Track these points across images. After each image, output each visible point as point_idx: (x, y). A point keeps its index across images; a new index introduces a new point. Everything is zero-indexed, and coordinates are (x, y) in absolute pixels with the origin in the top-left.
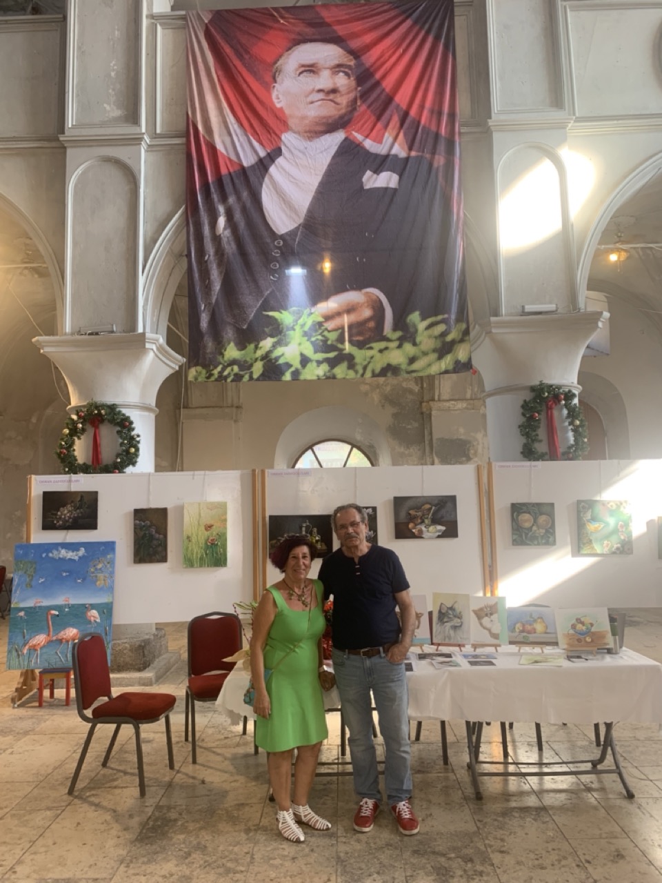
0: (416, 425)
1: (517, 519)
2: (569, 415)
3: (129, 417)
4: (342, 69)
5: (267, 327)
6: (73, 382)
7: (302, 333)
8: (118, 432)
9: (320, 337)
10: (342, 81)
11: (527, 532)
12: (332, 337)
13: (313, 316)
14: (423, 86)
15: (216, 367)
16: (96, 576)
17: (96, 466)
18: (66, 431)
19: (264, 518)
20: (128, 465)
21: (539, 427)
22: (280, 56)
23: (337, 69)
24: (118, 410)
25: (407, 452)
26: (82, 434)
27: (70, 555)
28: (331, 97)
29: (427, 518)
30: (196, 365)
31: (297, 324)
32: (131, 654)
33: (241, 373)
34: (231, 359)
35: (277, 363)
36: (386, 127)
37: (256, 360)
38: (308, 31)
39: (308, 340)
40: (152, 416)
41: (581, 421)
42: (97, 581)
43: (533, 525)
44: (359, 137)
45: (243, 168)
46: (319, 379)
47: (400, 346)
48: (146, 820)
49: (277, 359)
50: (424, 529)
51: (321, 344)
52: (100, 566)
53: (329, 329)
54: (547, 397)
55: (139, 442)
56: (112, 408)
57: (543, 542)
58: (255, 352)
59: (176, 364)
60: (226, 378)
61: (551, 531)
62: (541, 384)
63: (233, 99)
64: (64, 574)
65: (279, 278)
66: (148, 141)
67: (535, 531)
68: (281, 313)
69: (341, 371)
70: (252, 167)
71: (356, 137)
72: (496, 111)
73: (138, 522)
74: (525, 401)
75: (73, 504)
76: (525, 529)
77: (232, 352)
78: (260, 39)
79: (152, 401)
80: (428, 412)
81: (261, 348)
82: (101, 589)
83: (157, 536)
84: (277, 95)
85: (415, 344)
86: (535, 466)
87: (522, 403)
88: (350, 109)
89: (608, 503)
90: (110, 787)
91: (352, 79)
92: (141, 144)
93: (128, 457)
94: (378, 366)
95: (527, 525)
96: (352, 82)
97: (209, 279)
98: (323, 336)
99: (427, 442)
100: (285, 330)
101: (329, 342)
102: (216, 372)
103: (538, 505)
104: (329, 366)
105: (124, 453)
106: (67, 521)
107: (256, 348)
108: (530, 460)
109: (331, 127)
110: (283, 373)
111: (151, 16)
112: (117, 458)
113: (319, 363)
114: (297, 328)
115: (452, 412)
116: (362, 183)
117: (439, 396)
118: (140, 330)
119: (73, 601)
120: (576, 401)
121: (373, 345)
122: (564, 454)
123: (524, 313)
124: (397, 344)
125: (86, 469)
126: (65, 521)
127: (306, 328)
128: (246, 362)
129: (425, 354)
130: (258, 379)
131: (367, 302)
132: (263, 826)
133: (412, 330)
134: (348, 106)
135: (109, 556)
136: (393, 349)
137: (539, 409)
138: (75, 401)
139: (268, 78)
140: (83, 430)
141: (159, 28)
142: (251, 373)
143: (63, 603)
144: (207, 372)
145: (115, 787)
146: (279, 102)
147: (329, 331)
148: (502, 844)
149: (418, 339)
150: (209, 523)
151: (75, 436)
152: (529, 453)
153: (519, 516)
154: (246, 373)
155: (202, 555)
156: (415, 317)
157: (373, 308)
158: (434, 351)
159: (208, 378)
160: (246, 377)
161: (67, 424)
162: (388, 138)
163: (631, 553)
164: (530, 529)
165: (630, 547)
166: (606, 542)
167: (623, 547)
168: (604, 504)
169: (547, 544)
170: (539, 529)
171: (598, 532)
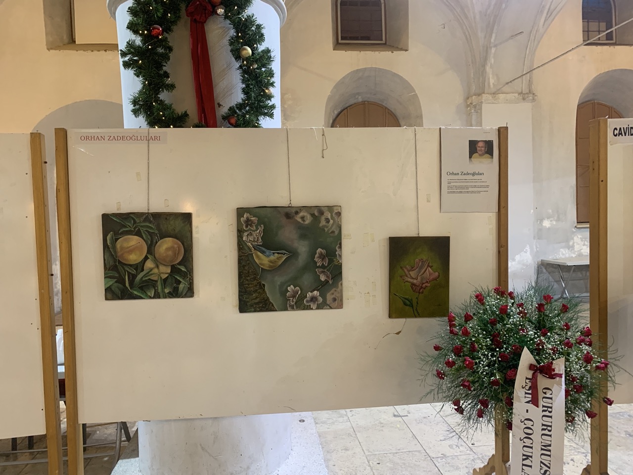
1: (114, 247)
11: (134, 272)
43: (146, 258)
57: (167, 291)
61: (183, 269)
67: (151, 270)
76: (131, 265)
89: (297, 213)
95: (134, 258)
103: (157, 216)
153: (117, 240)
163: (340, 306)
164: (140, 267)
165: (337, 295)
166: (291, 288)
167: (323, 295)
168: (288, 213)
169: (175, 294)
170: (158, 267)
171: (275, 269)
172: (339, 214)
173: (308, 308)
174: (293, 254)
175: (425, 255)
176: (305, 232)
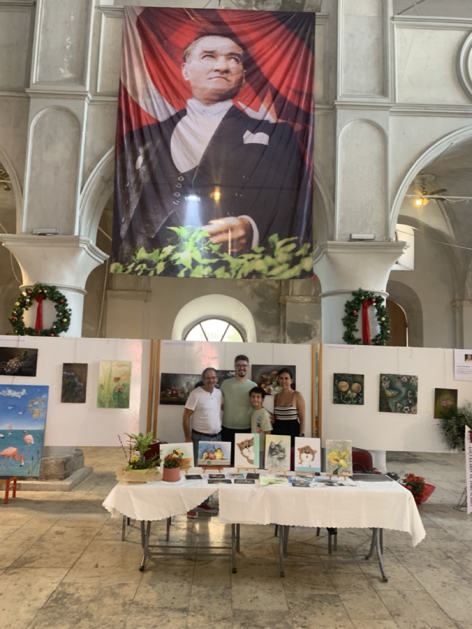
0: (275, 312)
1: (338, 385)
2: (378, 314)
3: (64, 296)
4: (234, 56)
5: (169, 238)
6: (25, 268)
7: (194, 244)
8: (56, 307)
9: (207, 248)
10: (232, 65)
11: (344, 394)
12: (215, 248)
13: (202, 232)
14: (290, 73)
15: (130, 264)
16: (33, 411)
17: (38, 331)
18: (18, 304)
19: (157, 375)
20: (62, 331)
21: (356, 321)
22: (189, 44)
23: (230, 56)
24: (56, 290)
25: (267, 331)
26: (29, 306)
27: (15, 394)
28: (225, 75)
29: (274, 381)
30: (116, 261)
31: (190, 237)
32: (55, 467)
33: (148, 269)
34: (142, 258)
35: (175, 264)
36: (262, 100)
37: (160, 261)
38: (212, 27)
39: (198, 249)
40: (82, 296)
41: (386, 318)
42: (33, 414)
43: (348, 390)
44: (242, 106)
45: (158, 123)
46: (204, 277)
47: (262, 258)
48: (51, 593)
49: (175, 261)
50: (272, 388)
51: (207, 252)
52: (36, 403)
53: (213, 242)
54: (364, 299)
55: (70, 315)
56: (52, 289)
57: (355, 402)
58: (159, 255)
59: (102, 259)
60: (138, 272)
61: (361, 394)
62: (360, 290)
63: (154, 72)
64: (10, 408)
65: (179, 204)
66: (91, 98)
67: (350, 394)
68: (179, 228)
69: (220, 272)
70: (165, 122)
71: (240, 106)
72: (340, 95)
73: (65, 373)
74: (348, 302)
75: (19, 357)
76: (342, 392)
77: (142, 254)
78: (176, 30)
79: (83, 286)
80: (284, 303)
81: (164, 252)
82: (36, 420)
83: (79, 383)
84: (186, 72)
85: (273, 257)
86: (352, 348)
87: (345, 302)
88: (237, 85)
89: (402, 377)
90: (28, 567)
91: (240, 64)
92: (85, 99)
93: (61, 326)
94: (246, 270)
95: (344, 389)
96: (241, 67)
97: (129, 200)
98: (209, 247)
99: (282, 324)
100: (181, 241)
101: (213, 252)
102: (130, 267)
103: (353, 375)
104: (212, 268)
105: (59, 322)
106: (14, 369)
107: (160, 252)
108: (349, 344)
109: (223, 97)
110: (178, 272)
111: (98, 7)
112: (53, 326)
113: (205, 266)
114: (191, 240)
115: (301, 304)
116: (242, 139)
117: (292, 292)
118: (76, 233)
119: (15, 428)
120: (384, 304)
121: (244, 256)
122: (373, 340)
123: (351, 240)
124: (260, 256)
125: (31, 332)
126: (13, 369)
127: (197, 241)
128: (152, 261)
129: (280, 264)
130: (160, 275)
131: (242, 225)
132: (135, 601)
133: (272, 247)
134: (236, 83)
135: (43, 397)
136: (257, 260)
137: (357, 308)
138: (26, 282)
139: (180, 59)
140: (30, 304)
141: (103, 16)
142: (155, 271)
143: (8, 429)
144: (123, 267)
145: (32, 568)
146: (187, 77)
147: (213, 244)
148: (304, 621)
149: (276, 253)
150: (117, 376)
151: (24, 307)
152: (349, 339)
153: (338, 382)
154: (152, 270)
155: (111, 399)
156: (274, 238)
157: (246, 230)
158: (287, 262)
159: (124, 271)
160: (152, 273)
161: (19, 299)
162: (263, 108)
163: (416, 413)
164: (346, 392)
165: (415, 409)
166: (398, 405)
167: (410, 408)
168: (399, 377)
169: (358, 403)
170: (352, 393)
171: (393, 397)
172: (417, 379)
173: (404, 412)
174: (400, 392)
175: (448, 396)
176: (405, 384)
